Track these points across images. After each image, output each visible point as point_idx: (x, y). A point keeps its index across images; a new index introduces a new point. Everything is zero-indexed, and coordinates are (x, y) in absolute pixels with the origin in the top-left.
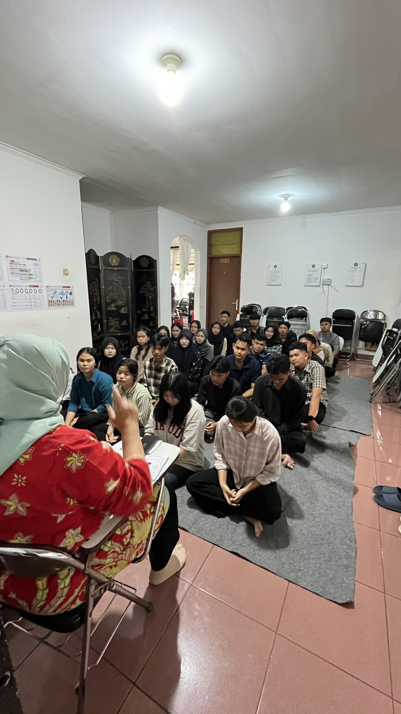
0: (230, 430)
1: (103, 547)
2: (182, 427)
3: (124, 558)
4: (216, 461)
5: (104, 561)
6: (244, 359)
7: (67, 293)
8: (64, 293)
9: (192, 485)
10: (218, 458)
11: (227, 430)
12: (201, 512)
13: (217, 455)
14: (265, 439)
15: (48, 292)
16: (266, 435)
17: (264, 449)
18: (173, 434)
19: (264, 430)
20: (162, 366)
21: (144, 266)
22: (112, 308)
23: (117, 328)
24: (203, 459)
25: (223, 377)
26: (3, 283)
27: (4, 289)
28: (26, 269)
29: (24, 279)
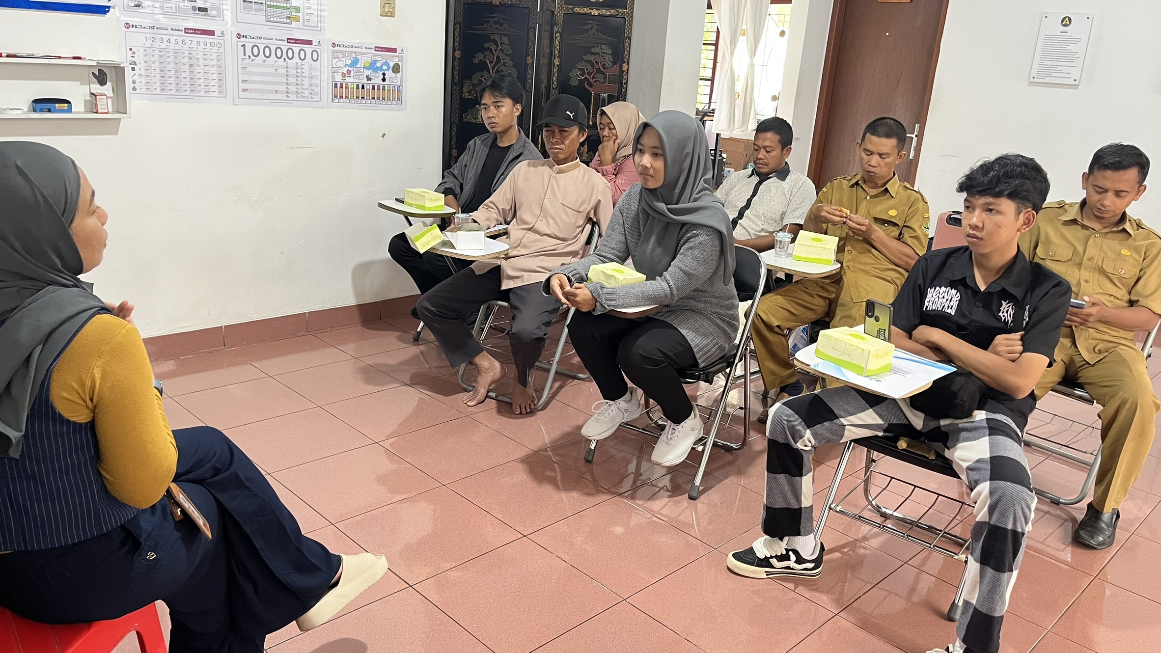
7: (385, 67)
8: (379, 65)
15: (335, 61)
26: (222, 28)
27: (222, 42)
29: (275, 19)
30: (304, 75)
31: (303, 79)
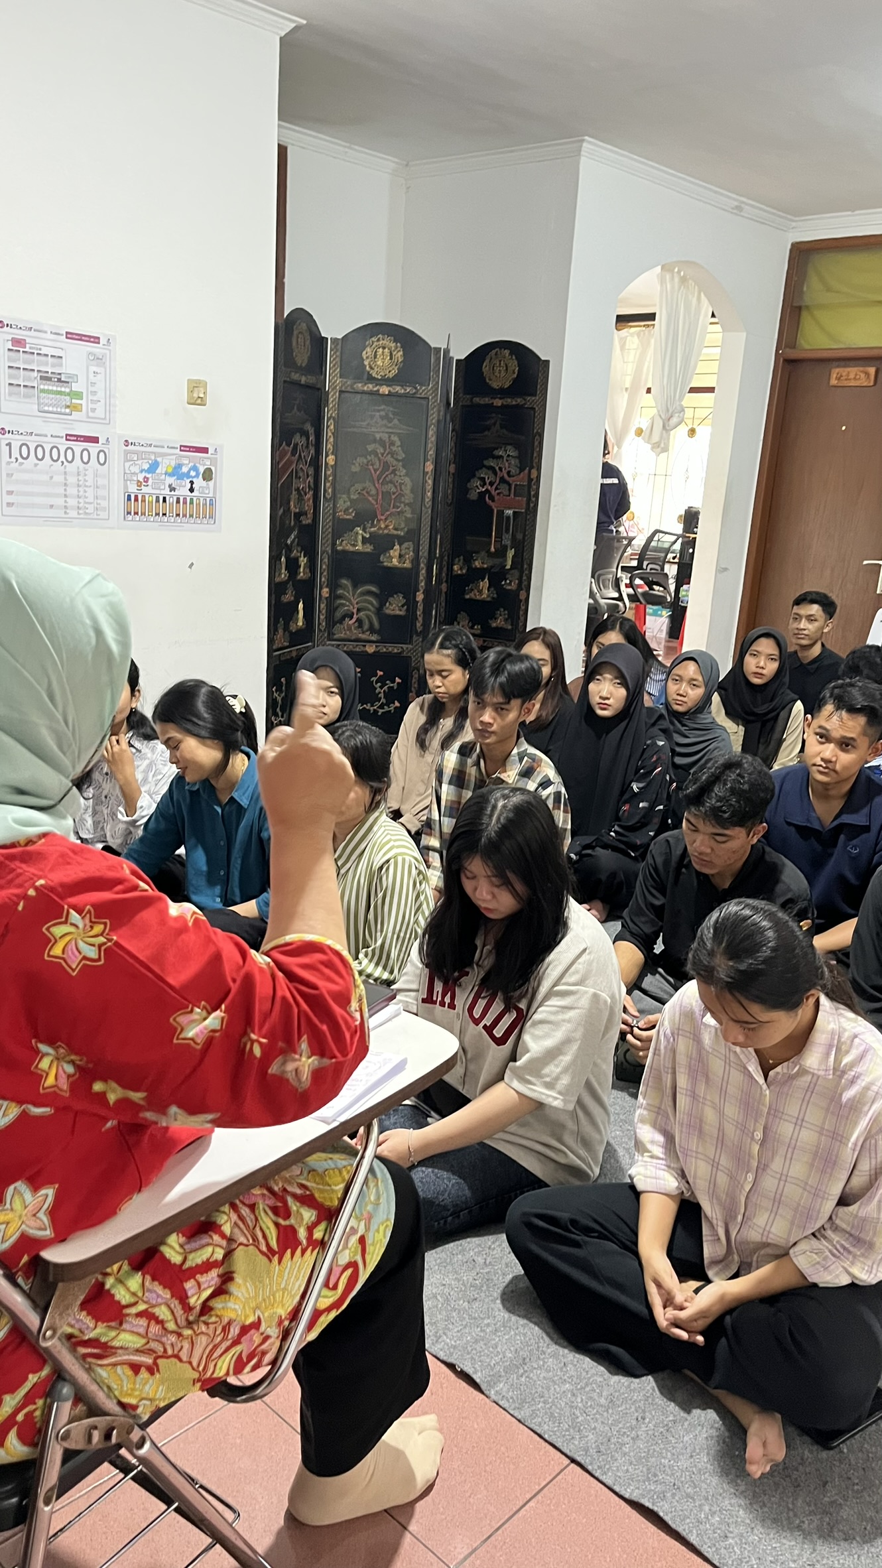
0: (707, 1039)
1: (113, 1286)
2: (523, 1005)
3: (184, 1355)
4: (637, 1156)
5: (113, 1334)
6: (847, 787)
7: (193, 473)
8: (185, 470)
9: (530, 1226)
10: (649, 1146)
11: (697, 1039)
12: (548, 1334)
13: (648, 1134)
14: (848, 1095)
15: (127, 464)
16: (852, 1082)
17: (838, 1137)
18: (485, 1027)
19: (846, 1060)
20: (503, 776)
21: (495, 385)
22: (356, 542)
23: (366, 626)
24: (601, 1150)
25: (733, 845)
28: (60, 374)
29: (51, 409)
30: (87, 484)
31: (87, 489)
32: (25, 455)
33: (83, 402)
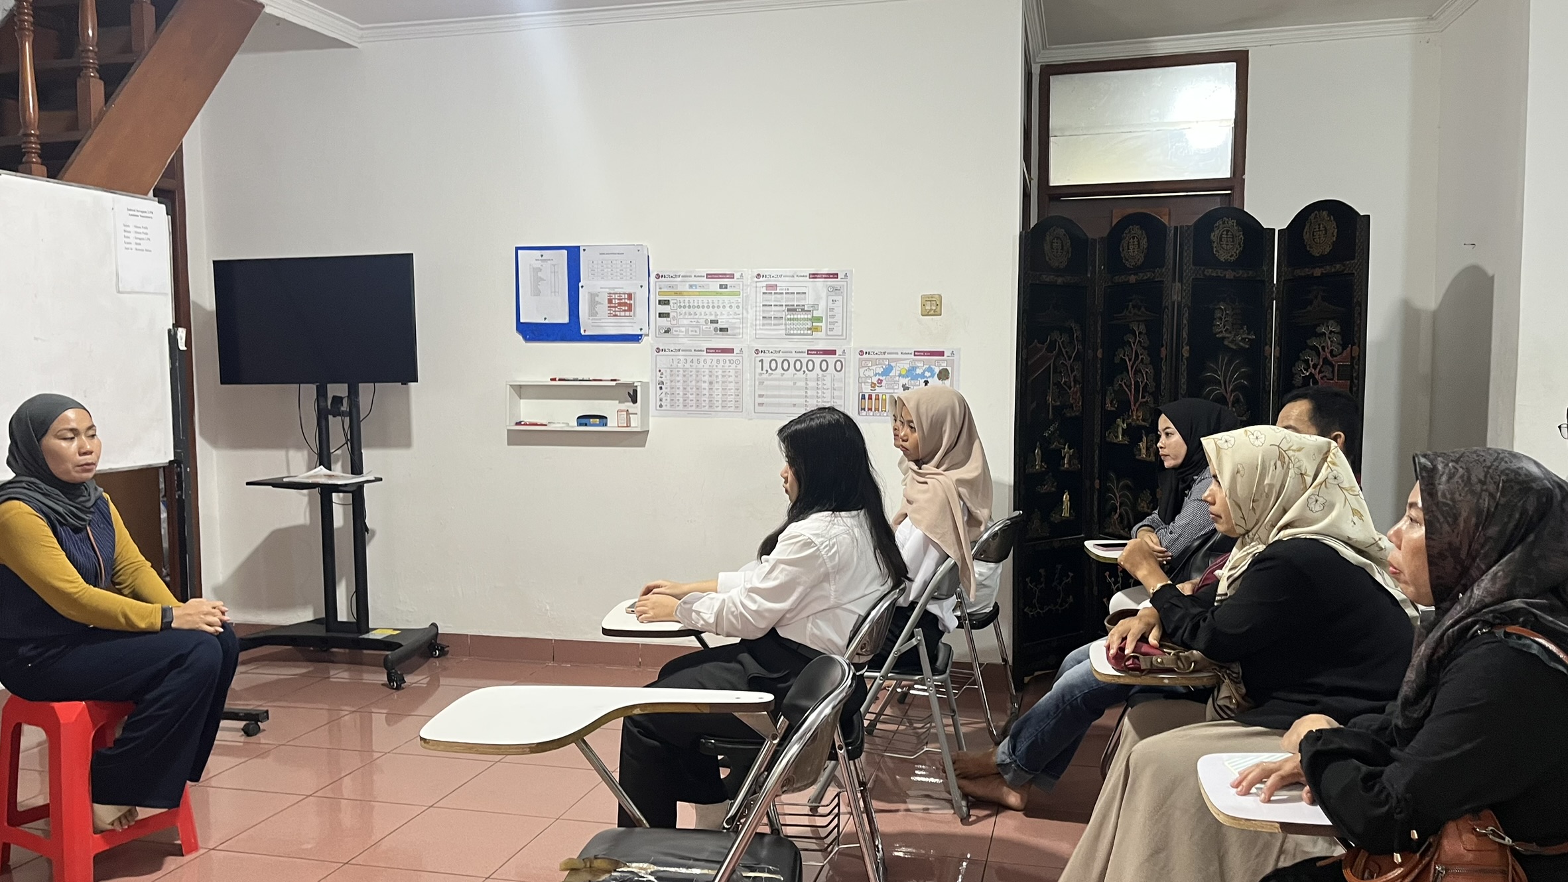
7: (927, 374)
8: (919, 371)
15: (862, 370)
26: (740, 346)
27: (740, 359)
28: (804, 305)
29: (795, 332)
30: (825, 387)
31: (825, 391)
32: (773, 367)
33: (823, 324)
